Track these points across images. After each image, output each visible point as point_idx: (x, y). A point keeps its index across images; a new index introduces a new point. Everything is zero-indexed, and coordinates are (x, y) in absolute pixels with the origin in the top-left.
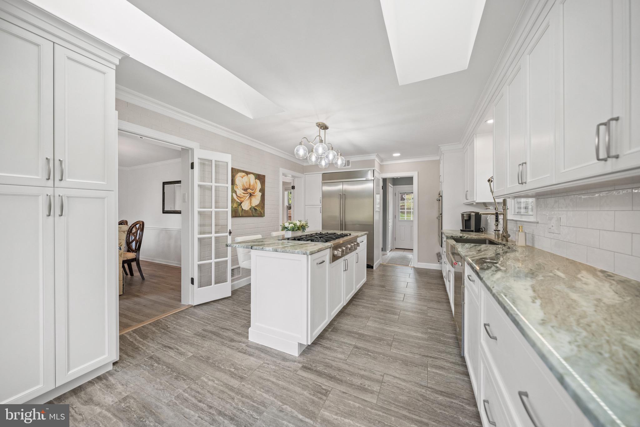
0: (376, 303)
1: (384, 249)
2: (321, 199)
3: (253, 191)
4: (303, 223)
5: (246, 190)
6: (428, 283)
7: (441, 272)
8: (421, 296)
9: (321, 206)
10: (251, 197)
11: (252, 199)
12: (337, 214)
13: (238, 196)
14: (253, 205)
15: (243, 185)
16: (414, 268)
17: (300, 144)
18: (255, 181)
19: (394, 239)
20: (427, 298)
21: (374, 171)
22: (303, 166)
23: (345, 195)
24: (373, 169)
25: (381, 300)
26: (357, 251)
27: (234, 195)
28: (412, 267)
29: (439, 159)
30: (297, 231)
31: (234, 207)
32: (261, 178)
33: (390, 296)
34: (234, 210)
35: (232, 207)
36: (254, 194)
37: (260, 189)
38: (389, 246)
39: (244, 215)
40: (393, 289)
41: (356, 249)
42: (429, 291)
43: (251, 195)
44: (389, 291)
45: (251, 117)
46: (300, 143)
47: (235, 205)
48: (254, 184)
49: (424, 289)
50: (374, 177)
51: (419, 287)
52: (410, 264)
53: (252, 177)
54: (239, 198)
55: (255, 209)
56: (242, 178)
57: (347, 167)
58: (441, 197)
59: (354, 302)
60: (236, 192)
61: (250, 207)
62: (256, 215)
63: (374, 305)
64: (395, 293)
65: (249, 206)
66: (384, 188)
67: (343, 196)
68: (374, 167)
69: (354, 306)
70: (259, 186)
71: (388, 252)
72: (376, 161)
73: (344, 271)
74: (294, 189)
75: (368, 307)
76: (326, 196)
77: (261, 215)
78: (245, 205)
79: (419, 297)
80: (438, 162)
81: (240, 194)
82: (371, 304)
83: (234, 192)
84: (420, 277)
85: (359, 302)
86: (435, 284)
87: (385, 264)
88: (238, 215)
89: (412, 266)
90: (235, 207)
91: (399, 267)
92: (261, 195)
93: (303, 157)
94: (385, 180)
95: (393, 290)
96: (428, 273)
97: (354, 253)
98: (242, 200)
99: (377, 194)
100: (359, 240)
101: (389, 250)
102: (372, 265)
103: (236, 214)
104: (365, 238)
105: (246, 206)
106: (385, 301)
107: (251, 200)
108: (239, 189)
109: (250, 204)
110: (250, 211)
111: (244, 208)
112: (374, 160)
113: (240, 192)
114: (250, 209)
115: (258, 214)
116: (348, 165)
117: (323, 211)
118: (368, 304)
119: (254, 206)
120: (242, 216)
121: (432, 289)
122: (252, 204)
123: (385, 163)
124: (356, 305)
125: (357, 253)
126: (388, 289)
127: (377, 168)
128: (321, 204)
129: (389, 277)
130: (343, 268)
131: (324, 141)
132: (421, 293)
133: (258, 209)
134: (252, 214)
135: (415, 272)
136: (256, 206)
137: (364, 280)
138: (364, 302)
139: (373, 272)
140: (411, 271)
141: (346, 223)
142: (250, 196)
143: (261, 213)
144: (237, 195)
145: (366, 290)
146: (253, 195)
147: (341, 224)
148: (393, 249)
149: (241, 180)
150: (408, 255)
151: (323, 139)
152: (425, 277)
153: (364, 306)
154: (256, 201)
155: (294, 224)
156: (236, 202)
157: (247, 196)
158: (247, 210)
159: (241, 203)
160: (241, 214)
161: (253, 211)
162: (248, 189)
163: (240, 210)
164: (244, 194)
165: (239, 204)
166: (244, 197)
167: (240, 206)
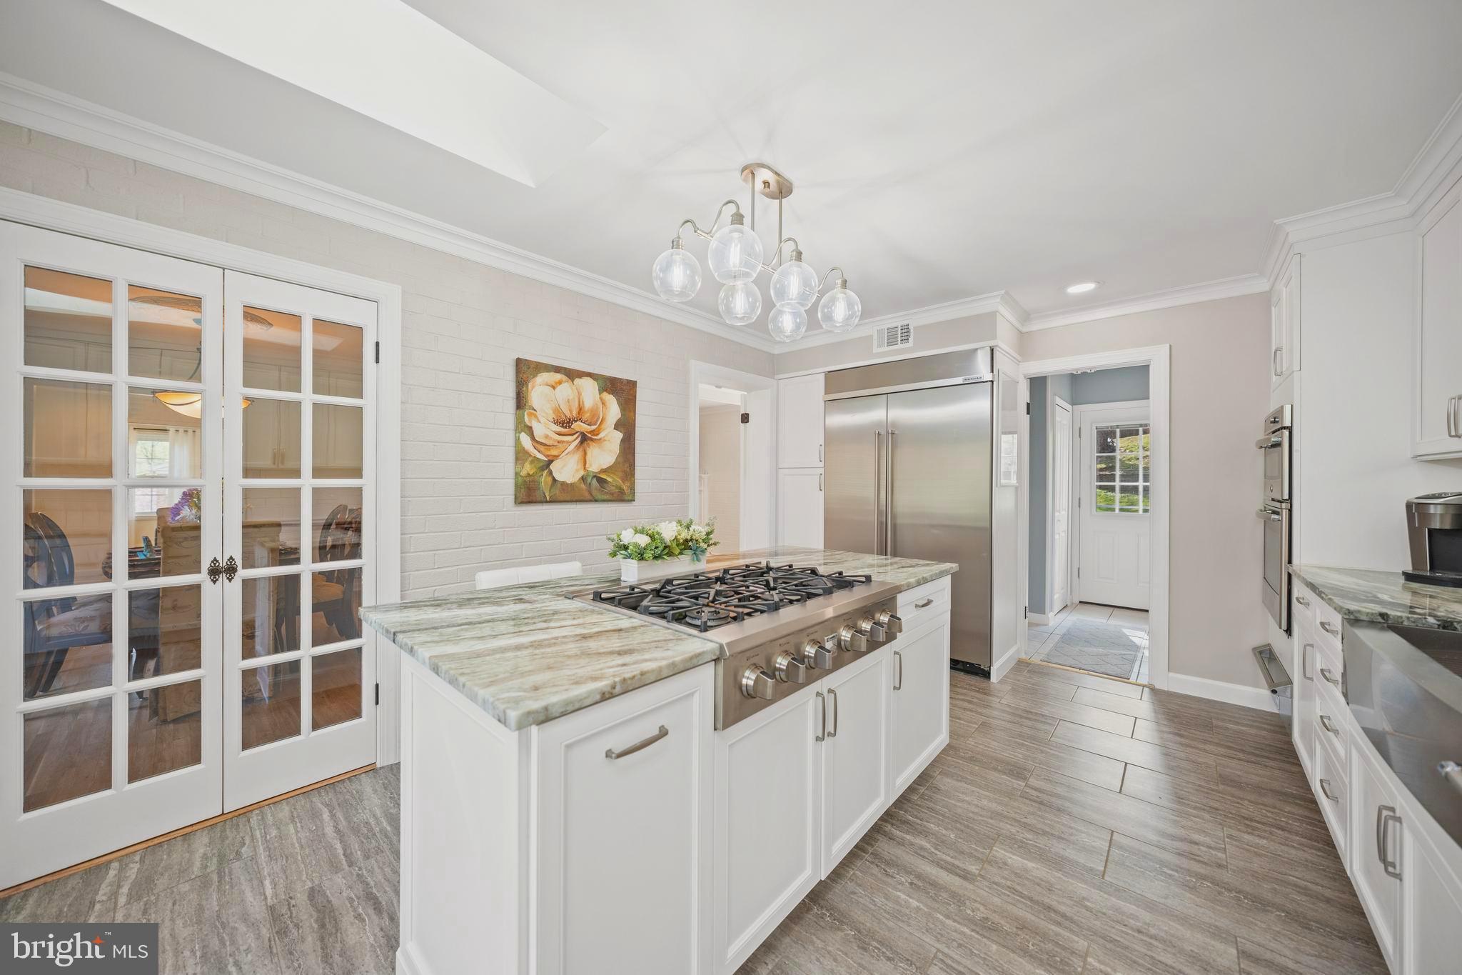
0: (973, 868)
1: (1037, 603)
2: (823, 447)
3: (593, 427)
4: (699, 530)
5: (565, 423)
6: (1224, 779)
7: (1282, 726)
8: (1191, 856)
9: (822, 471)
10: (585, 443)
11: (589, 452)
12: (871, 493)
13: (538, 442)
14: (594, 467)
15: (557, 410)
16: (1154, 691)
17: (675, 244)
18: (601, 399)
19: (1075, 572)
20: (1226, 876)
21: (992, 350)
22: (773, 355)
23: (893, 433)
24: (992, 343)
25: (1000, 852)
26: (894, 645)
27: (526, 441)
28: (1144, 686)
29: (1267, 288)
30: (660, 561)
31: (524, 473)
32: (621, 389)
33: (1045, 833)
34: (525, 481)
35: (516, 474)
36: (597, 435)
37: (619, 421)
38: (1056, 596)
39: (562, 499)
40: (1060, 790)
41: (891, 637)
42: (1234, 833)
43: (584, 439)
44: (1041, 803)
46: (673, 242)
47: (528, 468)
48: (597, 408)
49: (1207, 816)
50: (992, 371)
51: (1180, 799)
52: (1136, 670)
53: (589, 387)
54: (542, 448)
55: (601, 481)
56: (554, 388)
57: (900, 346)
58: (1286, 433)
59: (883, 846)
60: (530, 431)
61: (582, 473)
62: (605, 497)
63: (965, 878)
65: (577, 471)
66: (1037, 409)
67: (888, 438)
68: (994, 337)
69: (875, 870)
70: (614, 411)
71: (1051, 615)
72: (999, 318)
73: (817, 739)
74: (748, 422)
75: (934, 884)
76: (832, 439)
77: (623, 496)
78: (562, 468)
79: (1185, 863)
80: (1265, 301)
81: (547, 436)
82: (951, 869)
83: (522, 431)
84: (1183, 740)
85: (901, 843)
86: (1258, 789)
87: (1036, 660)
88: (539, 498)
89: (1144, 680)
90: (529, 475)
91: (1091, 681)
92: (623, 441)
93: (682, 293)
94: (1038, 384)
95: (1059, 796)
96: (1215, 722)
97: (884, 654)
98: (554, 452)
99: (1004, 433)
100: (905, 605)
101: (1057, 607)
102: (986, 669)
103: (528, 494)
104: (941, 592)
105: (567, 470)
106: (1015, 860)
107: (585, 453)
108: (543, 420)
109: (581, 466)
110: (583, 486)
111: (559, 477)
112: (993, 315)
113: (544, 428)
114: (583, 479)
115: (612, 494)
116: (905, 339)
117: (826, 483)
118: (939, 864)
119: (596, 471)
120: (553, 501)
121: (1248, 823)
122: (591, 465)
123: (1035, 326)
124: (888, 863)
125: (896, 653)
126: (1036, 789)
127: (1004, 341)
128: (822, 464)
129: (1047, 727)
130: (811, 727)
131: (747, 220)
132: (1196, 837)
133: (609, 479)
134: (590, 493)
135: (1155, 712)
136: (604, 471)
137: (941, 739)
138: (922, 848)
139: (986, 692)
140: (1144, 707)
141: (899, 521)
142: (582, 442)
143: (622, 492)
144: (533, 438)
145: (945, 783)
146: (592, 440)
147: (880, 523)
148: (1073, 604)
149: (539, 391)
150: (1127, 631)
151: (746, 211)
152: (1206, 742)
153: (919, 877)
154: (603, 456)
155: (652, 537)
156: (530, 459)
157: (570, 443)
158: (571, 484)
159: (550, 462)
160: (547, 494)
161: (590, 484)
162: (576, 422)
163: (545, 482)
164: (559, 434)
165: (541, 464)
166: (560, 445)
167: (546, 472)
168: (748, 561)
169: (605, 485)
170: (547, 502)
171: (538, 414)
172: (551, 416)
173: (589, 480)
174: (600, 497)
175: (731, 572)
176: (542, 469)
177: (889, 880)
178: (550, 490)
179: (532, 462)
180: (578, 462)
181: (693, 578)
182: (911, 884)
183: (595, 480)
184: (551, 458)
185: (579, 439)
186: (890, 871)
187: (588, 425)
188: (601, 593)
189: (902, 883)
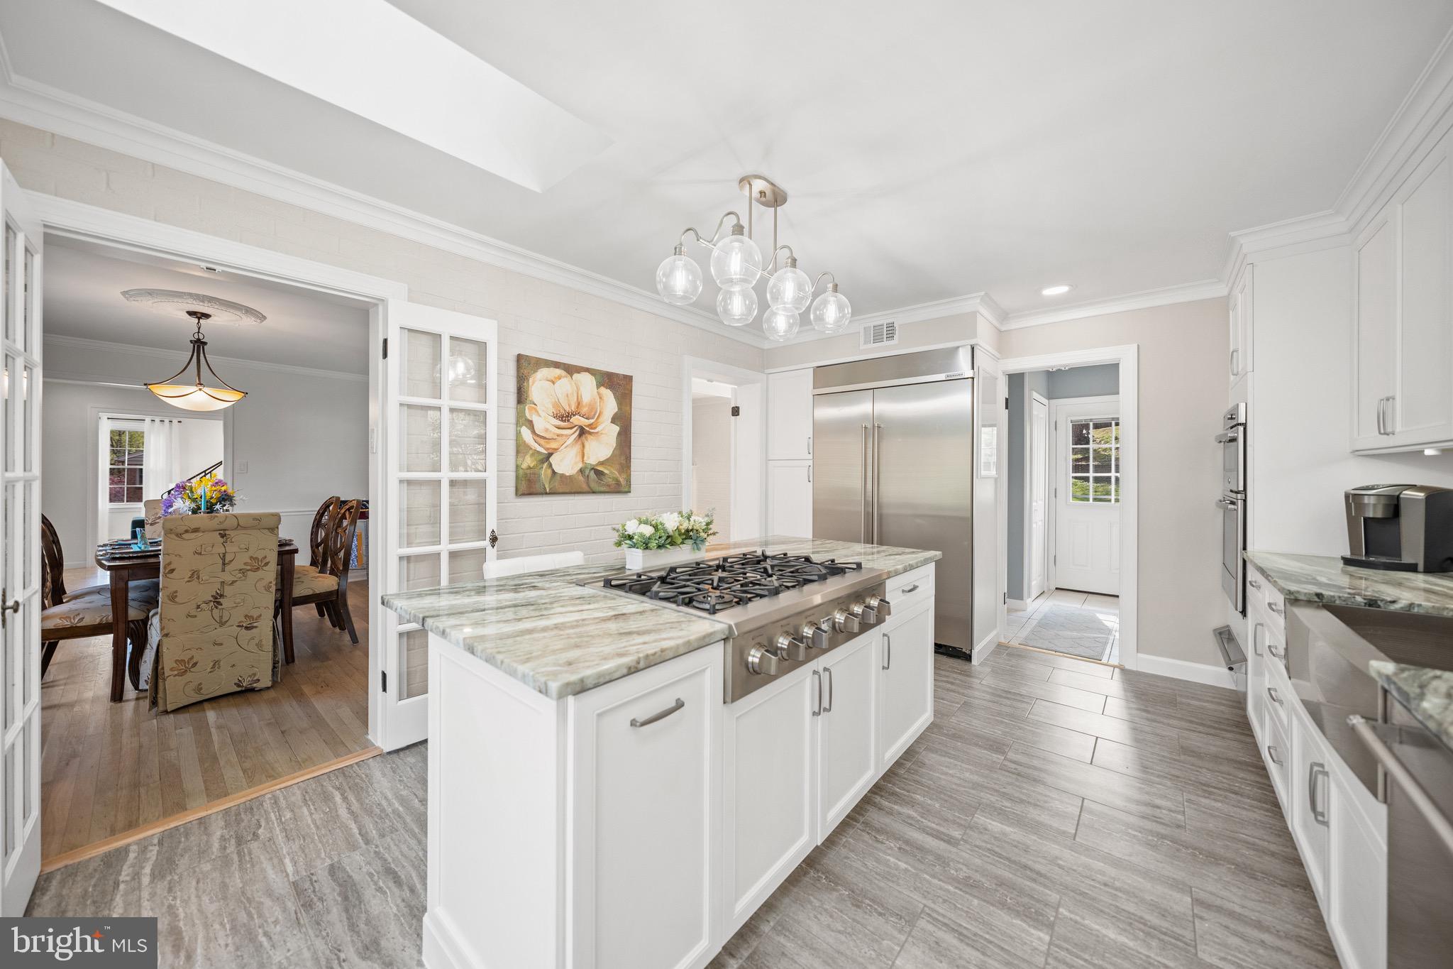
0: (957, 834)
1: (1015, 589)
2: (811, 440)
3: (592, 421)
4: (699, 521)
5: (565, 417)
6: (1186, 750)
7: (1238, 701)
8: (1156, 819)
9: (810, 463)
10: (583, 438)
11: (587, 444)
12: (858, 484)
13: (538, 436)
14: (592, 460)
15: (557, 404)
16: (1123, 670)
17: (677, 251)
18: (599, 393)
19: (1052, 560)
20: (1185, 836)
21: (973, 349)
22: (763, 350)
23: (879, 427)
24: (973, 342)
25: (981, 819)
26: (883, 628)
27: (526, 433)
28: (1114, 667)
30: (663, 550)
31: (524, 466)
32: (619, 384)
33: (1022, 801)
34: (526, 474)
35: (517, 467)
36: (595, 428)
37: (616, 414)
38: (1034, 583)
39: (561, 491)
40: (1036, 763)
41: (880, 621)
42: (1193, 797)
43: (582, 432)
44: (1019, 774)
45: (535, 188)
46: (676, 248)
47: (528, 461)
48: (595, 402)
49: (1169, 783)
50: (973, 369)
51: (1145, 768)
52: (1107, 652)
53: (587, 381)
54: (542, 441)
55: (599, 473)
56: (554, 383)
57: (886, 343)
58: (1241, 427)
59: (873, 816)
60: (530, 424)
61: (580, 465)
62: (602, 489)
63: (948, 842)
64: (1040, 789)
65: (576, 463)
66: (1015, 404)
67: (875, 431)
68: (974, 335)
69: (866, 837)
70: (610, 404)
71: (1029, 601)
72: (979, 318)
73: (814, 714)
74: (738, 415)
75: (921, 848)
76: (821, 430)
77: (620, 488)
78: (561, 461)
79: (1149, 825)
81: (547, 430)
82: (937, 835)
83: (523, 425)
84: (1149, 716)
85: (890, 813)
86: (1216, 758)
87: (1015, 643)
88: (538, 490)
89: (1115, 661)
90: (529, 468)
91: (1066, 662)
92: (619, 434)
94: (1016, 381)
95: (1035, 768)
96: (1179, 699)
97: (874, 635)
98: (553, 445)
99: (984, 426)
100: (892, 590)
101: (1035, 593)
102: (968, 652)
103: (528, 486)
104: (926, 578)
105: (566, 463)
106: (996, 826)
107: (584, 446)
108: (543, 414)
109: (579, 458)
110: (581, 478)
111: (559, 469)
112: (974, 315)
113: (544, 422)
114: (581, 471)
115: (609, 486)
116: (891, 336)
117: (815, 475)
118: (924, 830)
119: (594, 464)
120: (553, 493)
121: (1206, 789)
122: (589, 458)
123: (1013, 325)
124: (878, 831)
125: (884, 635)
126: (1014, 762)
127: (984, 338)
128: (810, 456)
129: (1024, 705)
130: (808, 704)
131: (746, 231)
132: (1158, 802)
133: (606, 471)
134: (588, 485)
135: (1125, 690)
136: (601, 463)
137: (925, 718)
138: (909, 817)
140: (1113, 686)
141: (885, 511)
142: (580, 436)
143: (618, 483)
144: (534, 432)
145: (930, 758)
146: (590, 433)
147: (866, 514)
148: (1049, 590)
149: (539, 385)
150: (1100, 616)
151: (744, 222)
152: (1169, 717)
153: (907, 842)
154: (601, 448)
155: (656, 527)
156: (531, 452)
157: (568, 436)
158: (570, 476)
159: (550, 455)
160: (547, 486)
161: (588, 476)
162: (574, 415)
163: (545, 475)
164: (559, 428)
165: (541, 457)
166: (559, 438)
167: (546, 464)
168: (744, 550)
169: (602, 477)
170: (546, 494)
171: (538, 408)
172: (551, 410)
173: (587, 472)
174: (597, 488)
175: (729, 560)
176: (542, 461)
177: (879, 846)
178: (550, 483)
179: (532, 455)
180: (576, 455)
181: (694, 566)
182: (900, 849)
183: (592, 472)
184: (550, 451)
185: (578, 432)
186: (880, 838)
187: (586, 418)
188: (611, 580)
189: (891, 848)
